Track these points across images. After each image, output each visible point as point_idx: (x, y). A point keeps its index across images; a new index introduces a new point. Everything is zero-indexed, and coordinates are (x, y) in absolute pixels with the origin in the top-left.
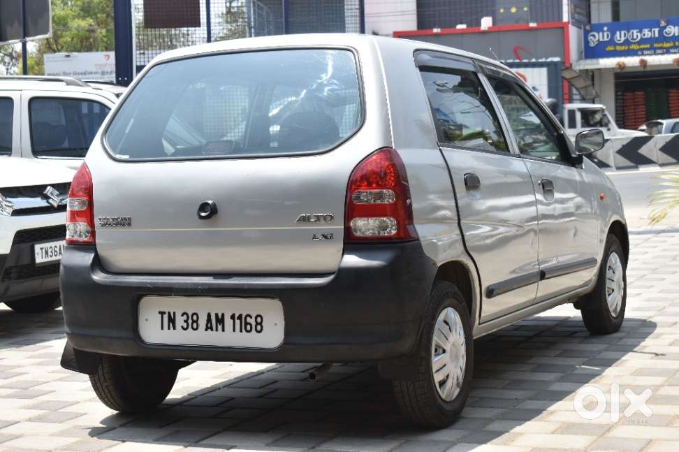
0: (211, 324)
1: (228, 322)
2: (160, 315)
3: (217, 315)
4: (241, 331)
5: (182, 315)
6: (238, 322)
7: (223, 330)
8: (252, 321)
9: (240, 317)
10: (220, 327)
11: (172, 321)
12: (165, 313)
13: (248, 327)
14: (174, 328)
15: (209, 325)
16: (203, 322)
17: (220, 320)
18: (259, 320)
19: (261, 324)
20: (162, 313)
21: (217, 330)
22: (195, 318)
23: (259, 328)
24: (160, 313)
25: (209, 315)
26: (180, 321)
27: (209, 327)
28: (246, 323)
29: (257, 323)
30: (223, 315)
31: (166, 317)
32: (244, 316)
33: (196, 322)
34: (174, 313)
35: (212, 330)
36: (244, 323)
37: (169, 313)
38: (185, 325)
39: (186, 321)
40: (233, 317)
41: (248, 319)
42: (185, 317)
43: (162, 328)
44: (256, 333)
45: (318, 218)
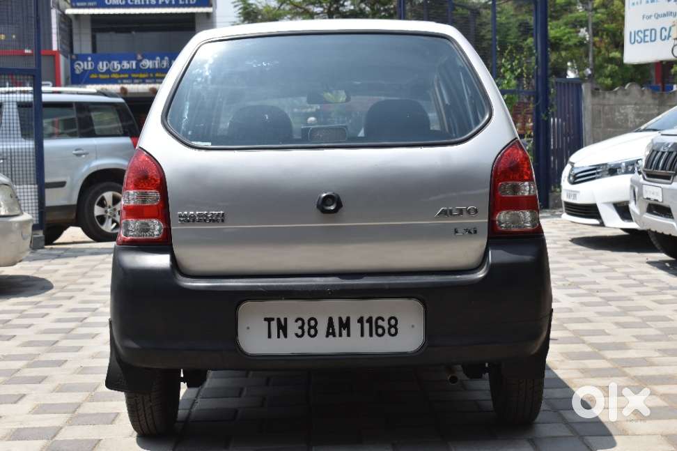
0: (333, 330)
1: (355, 327)
2: (266, 323)
3: (340, 319)
4: (371, 335)
5: (296, 321)
6: (367, 326)
7: (349, 335)
8: (385, 324)
9: (370, 320)
10: (344, 332)
11: (283, 328)
12: (273, 319)
13: (380, 331)
14: (286, 336)
15: (331, 331)
16: (322, 327)
17: (345, 325)
18: (393, 322)
19: (395, 326)
20: (269, 320)
21: (341, 335)
22: (313, 323)
23: (393, 330)
24: (266, 319)
25: (331, 320)
26: (293, 328)
27: (330, 332)
28: (378, 327)
29: (391, 326)
30: (348, 319)
31: (274, 324)
32: (374, 319)
33: (315, 327)
34: (286, 319)
35: (334, 336)
36: (373, 326)
37: (279, 320)
38: (300, 332)
39: (302, 328)
40: (361, 321)
41: (380, 322)
42: (300, 323)
43: (270, 336)
44: (389, 336)
45: (461, 211)
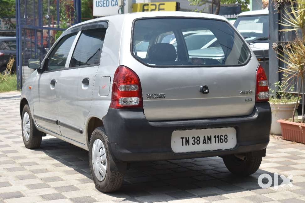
0: (205, 141)
1: (213, 139)
3: (208, 136)
4: (219, 143)
5: (192, 138)
6: (217, 139)
7: (211, 143)
8: (223, 138)
9: (218, 137)
10: (209, 142)
11: (187, 141)
12: (184, 138)
13: (222, 141)
14: (189, 145)
15: (205, 142)
16: (202, 140)
17: (210, 139)
18: (226, 137)
19: (227, 139)
20: (182, 138)
21: (208, 143)
22: (198, 139)
23: (226, 140)
25: (205, 137)
26: (191, 141)
27: (204, 143)
28: (221, 139)
29: (225, 139)
30: (211, 136)
31: (184, 140)
32: (219, 136)
33: (199, 140)
34: (188, 137)
36: (220, 139)
37: (186, 138)
38: (194, 143)
39: (194, 141)
40: (215, 137)
41: (221, 137)
42: (194, 139)
43: (183, 145)
44: (225, 143)
45: (247, 93)
